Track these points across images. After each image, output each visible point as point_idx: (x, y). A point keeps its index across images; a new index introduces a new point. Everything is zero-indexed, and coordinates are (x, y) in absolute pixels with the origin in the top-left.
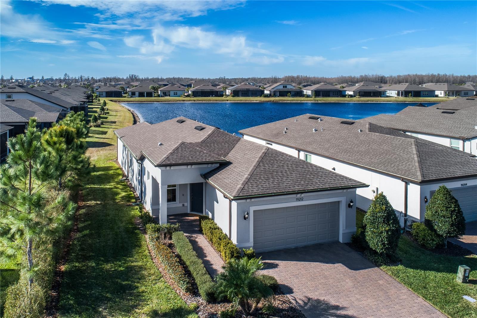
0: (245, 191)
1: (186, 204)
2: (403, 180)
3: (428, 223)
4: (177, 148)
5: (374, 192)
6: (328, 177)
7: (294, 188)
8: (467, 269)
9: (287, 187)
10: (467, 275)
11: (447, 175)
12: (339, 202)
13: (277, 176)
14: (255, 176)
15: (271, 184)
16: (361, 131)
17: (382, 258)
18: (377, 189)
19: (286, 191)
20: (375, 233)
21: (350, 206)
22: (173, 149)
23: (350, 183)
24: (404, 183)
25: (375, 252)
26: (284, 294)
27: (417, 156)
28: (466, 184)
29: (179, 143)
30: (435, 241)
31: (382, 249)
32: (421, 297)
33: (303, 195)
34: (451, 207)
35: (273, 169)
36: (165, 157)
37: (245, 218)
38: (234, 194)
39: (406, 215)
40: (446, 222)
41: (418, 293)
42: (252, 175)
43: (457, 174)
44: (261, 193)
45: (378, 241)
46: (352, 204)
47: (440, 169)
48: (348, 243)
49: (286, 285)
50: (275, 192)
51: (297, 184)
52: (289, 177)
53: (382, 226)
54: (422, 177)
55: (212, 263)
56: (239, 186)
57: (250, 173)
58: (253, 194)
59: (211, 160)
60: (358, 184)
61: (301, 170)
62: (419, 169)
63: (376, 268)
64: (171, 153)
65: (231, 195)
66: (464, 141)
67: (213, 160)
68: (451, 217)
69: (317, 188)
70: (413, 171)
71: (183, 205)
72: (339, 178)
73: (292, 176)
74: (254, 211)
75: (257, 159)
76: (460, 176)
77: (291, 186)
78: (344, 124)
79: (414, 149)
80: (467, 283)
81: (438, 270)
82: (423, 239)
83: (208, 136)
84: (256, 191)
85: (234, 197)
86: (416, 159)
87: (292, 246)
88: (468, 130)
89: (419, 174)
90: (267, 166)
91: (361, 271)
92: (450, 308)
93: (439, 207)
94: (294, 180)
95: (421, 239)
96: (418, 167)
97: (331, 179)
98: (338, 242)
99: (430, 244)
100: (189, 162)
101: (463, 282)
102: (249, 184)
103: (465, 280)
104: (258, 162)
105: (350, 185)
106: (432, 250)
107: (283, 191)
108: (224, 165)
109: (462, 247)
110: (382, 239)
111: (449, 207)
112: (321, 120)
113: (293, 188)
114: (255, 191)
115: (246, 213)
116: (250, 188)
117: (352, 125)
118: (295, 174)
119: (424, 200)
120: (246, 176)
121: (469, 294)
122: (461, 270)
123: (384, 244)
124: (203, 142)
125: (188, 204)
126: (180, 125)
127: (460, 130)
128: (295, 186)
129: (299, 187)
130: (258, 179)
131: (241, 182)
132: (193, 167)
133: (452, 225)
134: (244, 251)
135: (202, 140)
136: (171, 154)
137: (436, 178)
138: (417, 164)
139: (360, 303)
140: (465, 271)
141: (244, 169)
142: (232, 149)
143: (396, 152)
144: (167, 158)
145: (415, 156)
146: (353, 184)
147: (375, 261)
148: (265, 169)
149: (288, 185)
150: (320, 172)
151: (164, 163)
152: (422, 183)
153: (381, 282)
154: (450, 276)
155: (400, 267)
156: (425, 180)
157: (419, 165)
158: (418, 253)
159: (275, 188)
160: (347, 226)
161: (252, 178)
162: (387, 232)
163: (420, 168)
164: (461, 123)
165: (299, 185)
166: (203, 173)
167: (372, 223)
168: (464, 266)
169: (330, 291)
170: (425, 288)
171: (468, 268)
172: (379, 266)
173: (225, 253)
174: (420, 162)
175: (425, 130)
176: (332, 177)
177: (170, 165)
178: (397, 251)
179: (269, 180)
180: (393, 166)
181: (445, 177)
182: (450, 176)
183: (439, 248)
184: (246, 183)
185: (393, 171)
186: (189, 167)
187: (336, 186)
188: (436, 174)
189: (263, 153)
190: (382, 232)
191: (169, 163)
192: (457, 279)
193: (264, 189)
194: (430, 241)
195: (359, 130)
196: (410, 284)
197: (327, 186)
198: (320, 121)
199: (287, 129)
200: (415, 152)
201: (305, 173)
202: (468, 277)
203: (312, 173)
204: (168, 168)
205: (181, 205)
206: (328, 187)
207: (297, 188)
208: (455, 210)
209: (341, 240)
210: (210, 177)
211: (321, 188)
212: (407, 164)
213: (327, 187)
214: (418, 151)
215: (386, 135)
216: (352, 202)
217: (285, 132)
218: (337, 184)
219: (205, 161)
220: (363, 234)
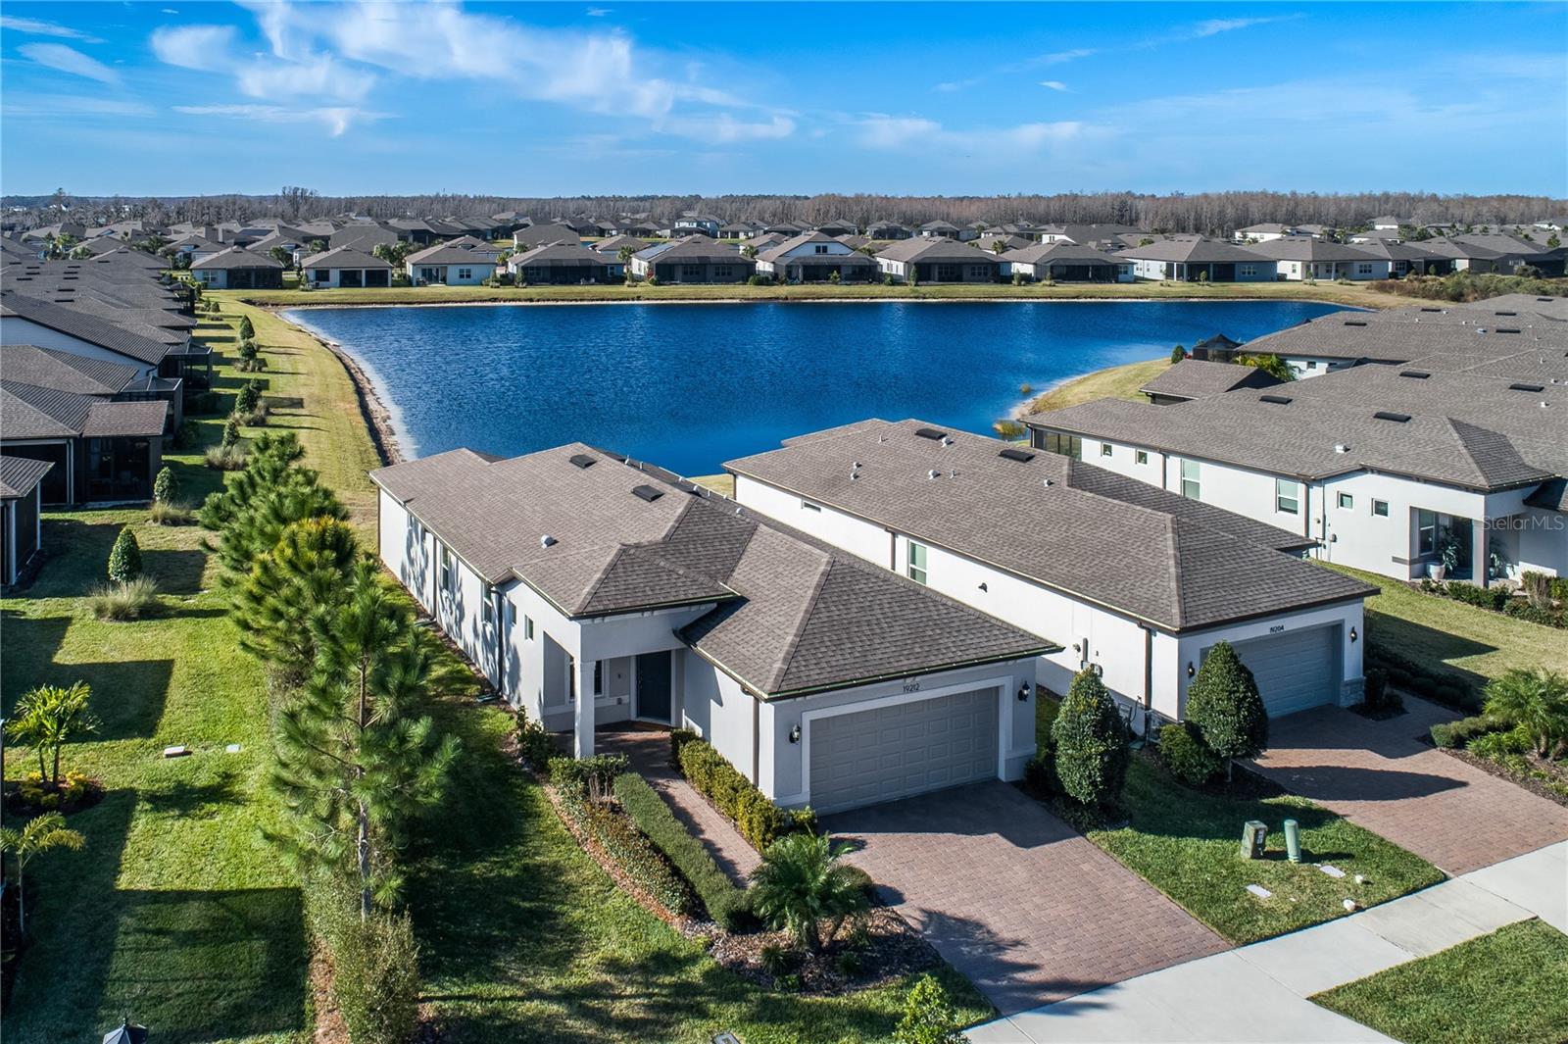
0: (791, 676)
1: (625, 699)
2: (1141, 624)
3: (1194, 731)
4: (613, 567)
5: (1079, 650)
6: (973, 631)
7: (900, 664)
8: (1261, 829)
9: (883, 661)
10: (1260, 841)
11: (1237, 610)
12: (997, 688)
13: (859, 634)
14: (811, 637)
15: (849, 656)
16: (1050, 483)
17: (1091, 813)
18: (1086, 642)
19: (883, 672)
20: (1075, 760)
21: (1021, 697)
22: (603, 567)
23: (1023, 643)
24: (1144, 631)
25: (1076, 802)
26: (886, 905)
27: (1176, 563)
28: (1282, 628)
29: (614, 552)
30: (1207, 767)
31: (1090, 794)
32: (1164, 893)
33: (918, 679)
34: (1238, 691)
35: (849, 616)
36: (589, 593)
37: (792, 740)
38: (768, 687)
39: (1148, 707)
40: (1227, 724)
41: (1159, 887)
42: (803, 634)
43: (1260, 605)
44: (827, 682)
45: (1081, 776)
46: (1026, 692)
47: (1224, 594)
48: (1018, 781)
49: (889, 885)
50: (858, 675)
51: (905, 652)
52: (885, 635)
53: (1090, 743)
54: (1181, 618)
55: (719, 846)
56: (778, 665)
57: (798, 630)
58: (811, 685)
59: (700, 595)
60: (1040, 646)
61: (911, 616)
62: (1176, 598)
63: (1079, 839)
64: (600, 579)
65: (761, 688)
66: (1308, 487)
67: (704, 595)
68: (1239, 712)
69: (949, 661)
70: (1164, 601)
71: (620, 701)
72: (997, 632)
73: (893, 634)
74: (811, 721)
75: (810, 593)
76: (1266, 610)
77: (892, 660)
78: (1008, 460)
79: (1170, 543)
80: (1260, 858)
81: (1205, 835)
82: (1182, 764)
83: (676, 521)
84: (817, 677)
85: (769, 694)
86: (1173, 570)
87: (895, 795)
88: (1318, 455)
89: (1175, 610)
90: (834, 608)
91: (1046, 846)
92: (1217, 913)
93: (1214, 692)
94: (898, 643)
95: (1178, 763)
96: (1175, 592)
97: (980, 635)
98: (996, 780)
99: (1195, 774)
100: (647, 602)
101: (1253, 857)
102: (800, 658)
103: (1258, 852)
104: (812, 599)
105: (1022, 649)
106: (1200, 788)
107: (876, 672)
108: (730, 605)
109: (1264, 778)
110: (1090, 773)
111: (1235, 692)
112: (949, 443)
113: (896, 664)
114: (815, 676)
115: (795, 728)
116: (803, 669)
117: (1027, 464)
118: (898, 628)
119: (1186, 671)
120: (790, 639)
121: (1259, 882)
122: (1249, 829)
123: (1094, 784)
124: (668, 539)
125: (631, 699)
126: (583, 473)
127: (1301, 453)
128: (902, 658)
129: (910, 662)
130: (818, 646)
131: (781, 655)
132: (656, 613)
133: (1239, 732)
134: (792, 815)
135: (663, 534)
136: (601, 581)
137: (1214, 620)
138: (1173, 585)
139: (1043, 913)
140: (1257, 832)
141: (782, 619)
142: (740, 559)
143: (1128, 549)
144: (595, 594)
145: (1172, 562)
146: (1030, 647)
147: (1075, 822)
148: (831, 619)
149: (886, 656)
150: (955, 619)
151: (590, 609)
152: (1182, 633)
153: (1086, 867)
154: (1227, 845)
155: (1128, 831)
156: (1188, 625)
157: (1178, 587)
158: (1169, 796)
159: (857, 665)
160: (1016, 744)
161: (805, 643)
162: (1102, 754)
163: (1179, 595)
164: (1305, 435)
165: (910, 657)
166: (680, 627)
167: (1070, 737)
168: (1256, 822)
169: (981, 893)
170: (1173, 874)
171: (1263, 826)
172: (1082, 833)
173: (750, 822)
174: (1181, 579)
175: (1215, 452)
176: (982, 630)
177: (603, 614)
178: (1125, 794)
179: (843, 647)
180: (1120, 587)
181: (1233, 616)
182: (1245, 611)
183: (1216, 781)
184: (792, 657)
185: (1122, 601)
186: (647, 614)
187: (991, 654)
188: (1214, 609)
189: (822, 574)
190: (1089, 757)
191: (601, 608)
192: (1242, 852)
193: (835, 669)
194: (1196, 767)
195: (1046, 481)
196: (1144, 869)
197: (972, 655)
198: (945, 445)
199: (859, 466)
200: (1171, 552)
201: (921, 625)
202: (1263, 845)
203: (938, 622)
204: (598, 620)
205: (614, 701)
206: (975, 657)
207: (906, 662)
208: (1245, 697)
209: (1002, 775)
210: (699, 639)
211: (958, 659)
212: (1152, 584)
213: (970, 657)
214: (1179, 548)
215: (1110, 500)
216: (1026, 687)
217: (856, 477)
218: (995, 648)
219: (684, 597)
220: (1051, 758)
